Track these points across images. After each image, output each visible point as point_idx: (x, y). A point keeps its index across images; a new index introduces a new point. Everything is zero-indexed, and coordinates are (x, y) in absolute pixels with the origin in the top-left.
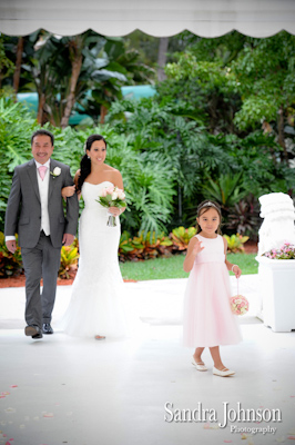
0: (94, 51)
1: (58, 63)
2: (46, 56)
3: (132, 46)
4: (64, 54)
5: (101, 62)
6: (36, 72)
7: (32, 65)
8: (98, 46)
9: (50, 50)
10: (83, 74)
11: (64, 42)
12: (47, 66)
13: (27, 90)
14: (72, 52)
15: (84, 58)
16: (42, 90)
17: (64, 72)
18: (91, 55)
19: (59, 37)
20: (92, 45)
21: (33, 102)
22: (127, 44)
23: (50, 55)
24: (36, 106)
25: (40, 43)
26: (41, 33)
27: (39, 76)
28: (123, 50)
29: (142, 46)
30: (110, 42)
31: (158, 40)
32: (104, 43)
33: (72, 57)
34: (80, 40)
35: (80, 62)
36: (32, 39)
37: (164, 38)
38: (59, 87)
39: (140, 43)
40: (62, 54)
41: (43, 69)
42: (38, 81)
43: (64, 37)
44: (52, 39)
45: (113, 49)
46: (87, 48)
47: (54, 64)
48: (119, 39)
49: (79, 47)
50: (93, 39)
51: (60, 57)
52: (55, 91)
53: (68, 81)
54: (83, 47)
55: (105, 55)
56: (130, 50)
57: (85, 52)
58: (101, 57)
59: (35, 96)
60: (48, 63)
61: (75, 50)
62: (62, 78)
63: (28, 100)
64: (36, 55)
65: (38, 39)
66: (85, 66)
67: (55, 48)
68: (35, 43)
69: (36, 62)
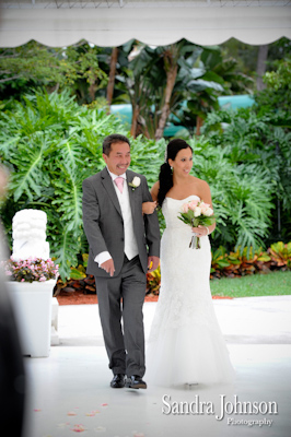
0: (189, 61)
1: (153, 73)
2: (141, 66)
3: (230, 54)
4: (159, 63)
5: (197, 72)
6: (130, 83)
7: (126, 76)
8: (194, 55)
9: (145, 60)
10: (178, 84)
11: (159, 52)
12: (142, 77)
13: (120, 102)
14: (167, 61)
15: (179, 68)
16: (136, 102)
17: (158, 83)
18: (187, 65)
19: (153, 48)
20: (188, 55)
21: (127, 114)
22: (225, 53)
23: (145, 64)
24: (130, 117)
25: (134, 54)
26: (135, 43)
27: (133, 87)
28: (221, 59)
29: (240, 55)
30: (207, 51)
31: (257, 48)
32: (200, 52)
33: (167, 67)
34: (175, 50)
35: (175, 72)
36: (126, 49)
37: (264, 46)
38: (153, 98)
39: (238, 51)
40: (157, 64)
41: (137, 80)
42: (132, 92)
43: (159, 47)
44: (146, 49)
45: (209, 58)
46: (182, 57)
47: (149, 75)
48: (216, 48)
49: (174, 56)
50: (188, 49)
51: (155, 67)
52: (149, 102)
53: (163, 92)
54: (179, 57)
55: (201, 64)
56: (227, 59)
57: (181, 62)
58: (197, 67)
59: (128, 107)
60: (142, 74)
61: (170, 60)
62: (157, 88)
63: (121, 112)
64: (130, 66)
65: (132, 49)
66: (181, 76)
67: (150, 58)
68: (129, 52)
69: (130, 73)
